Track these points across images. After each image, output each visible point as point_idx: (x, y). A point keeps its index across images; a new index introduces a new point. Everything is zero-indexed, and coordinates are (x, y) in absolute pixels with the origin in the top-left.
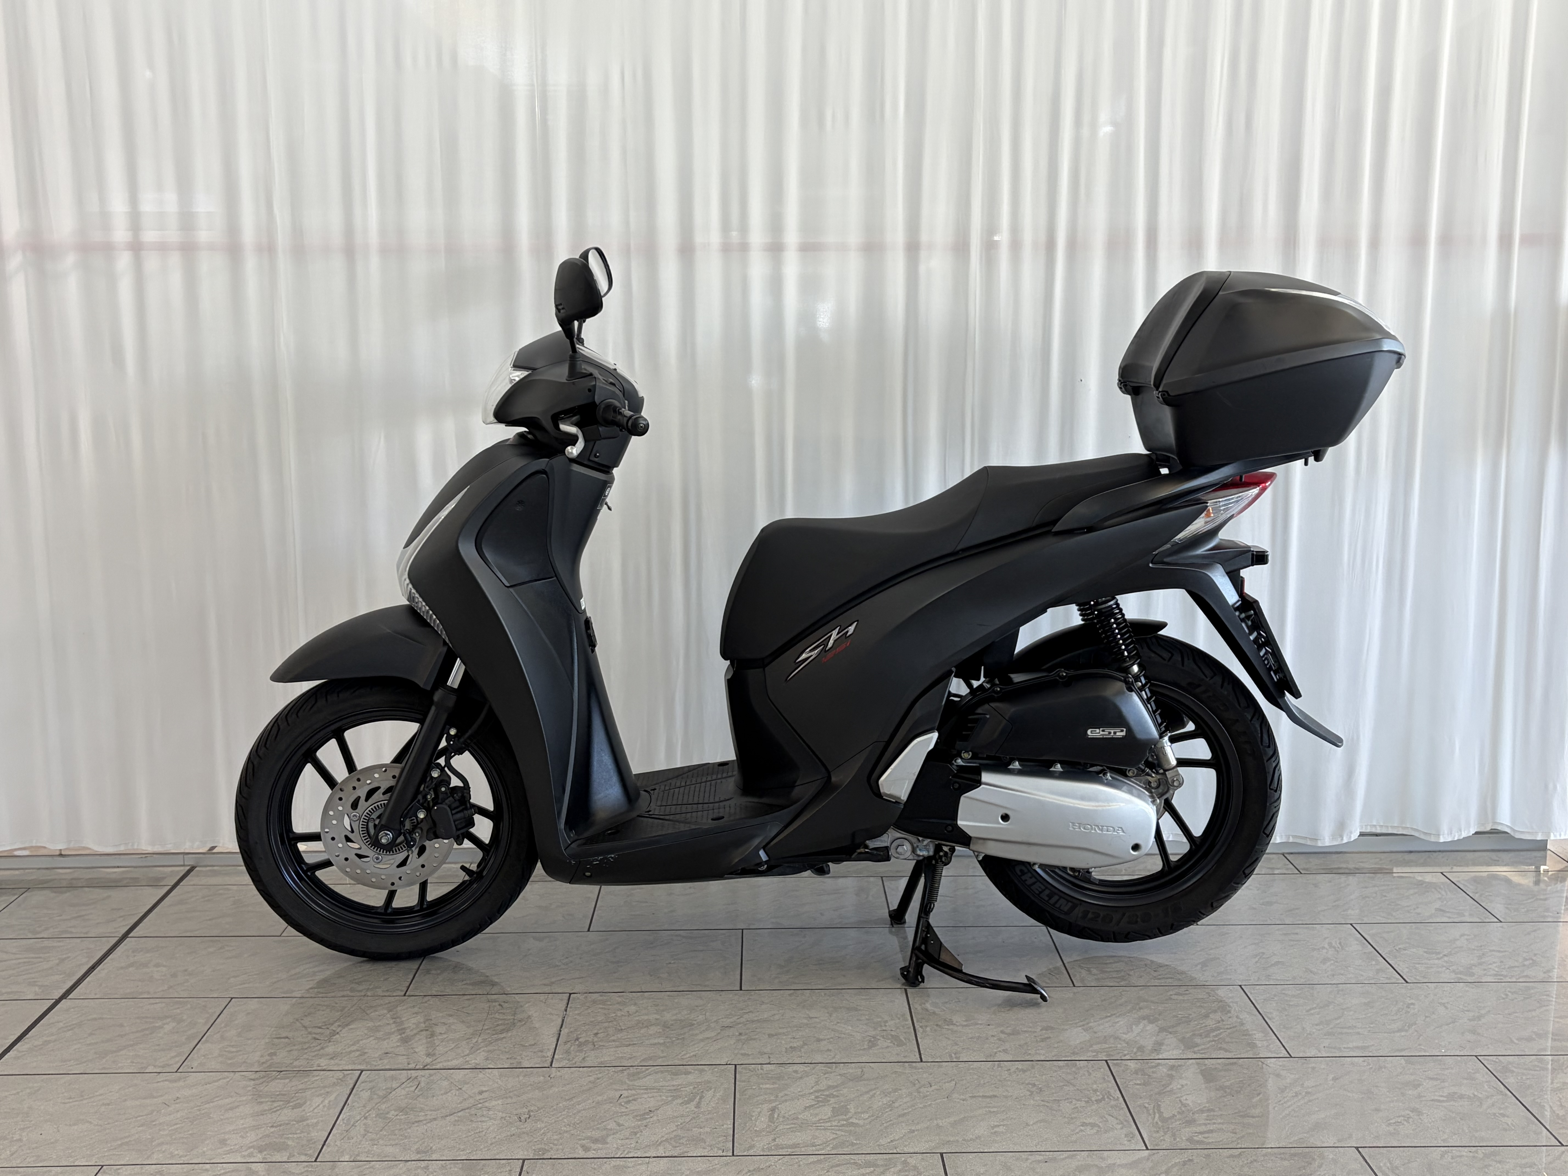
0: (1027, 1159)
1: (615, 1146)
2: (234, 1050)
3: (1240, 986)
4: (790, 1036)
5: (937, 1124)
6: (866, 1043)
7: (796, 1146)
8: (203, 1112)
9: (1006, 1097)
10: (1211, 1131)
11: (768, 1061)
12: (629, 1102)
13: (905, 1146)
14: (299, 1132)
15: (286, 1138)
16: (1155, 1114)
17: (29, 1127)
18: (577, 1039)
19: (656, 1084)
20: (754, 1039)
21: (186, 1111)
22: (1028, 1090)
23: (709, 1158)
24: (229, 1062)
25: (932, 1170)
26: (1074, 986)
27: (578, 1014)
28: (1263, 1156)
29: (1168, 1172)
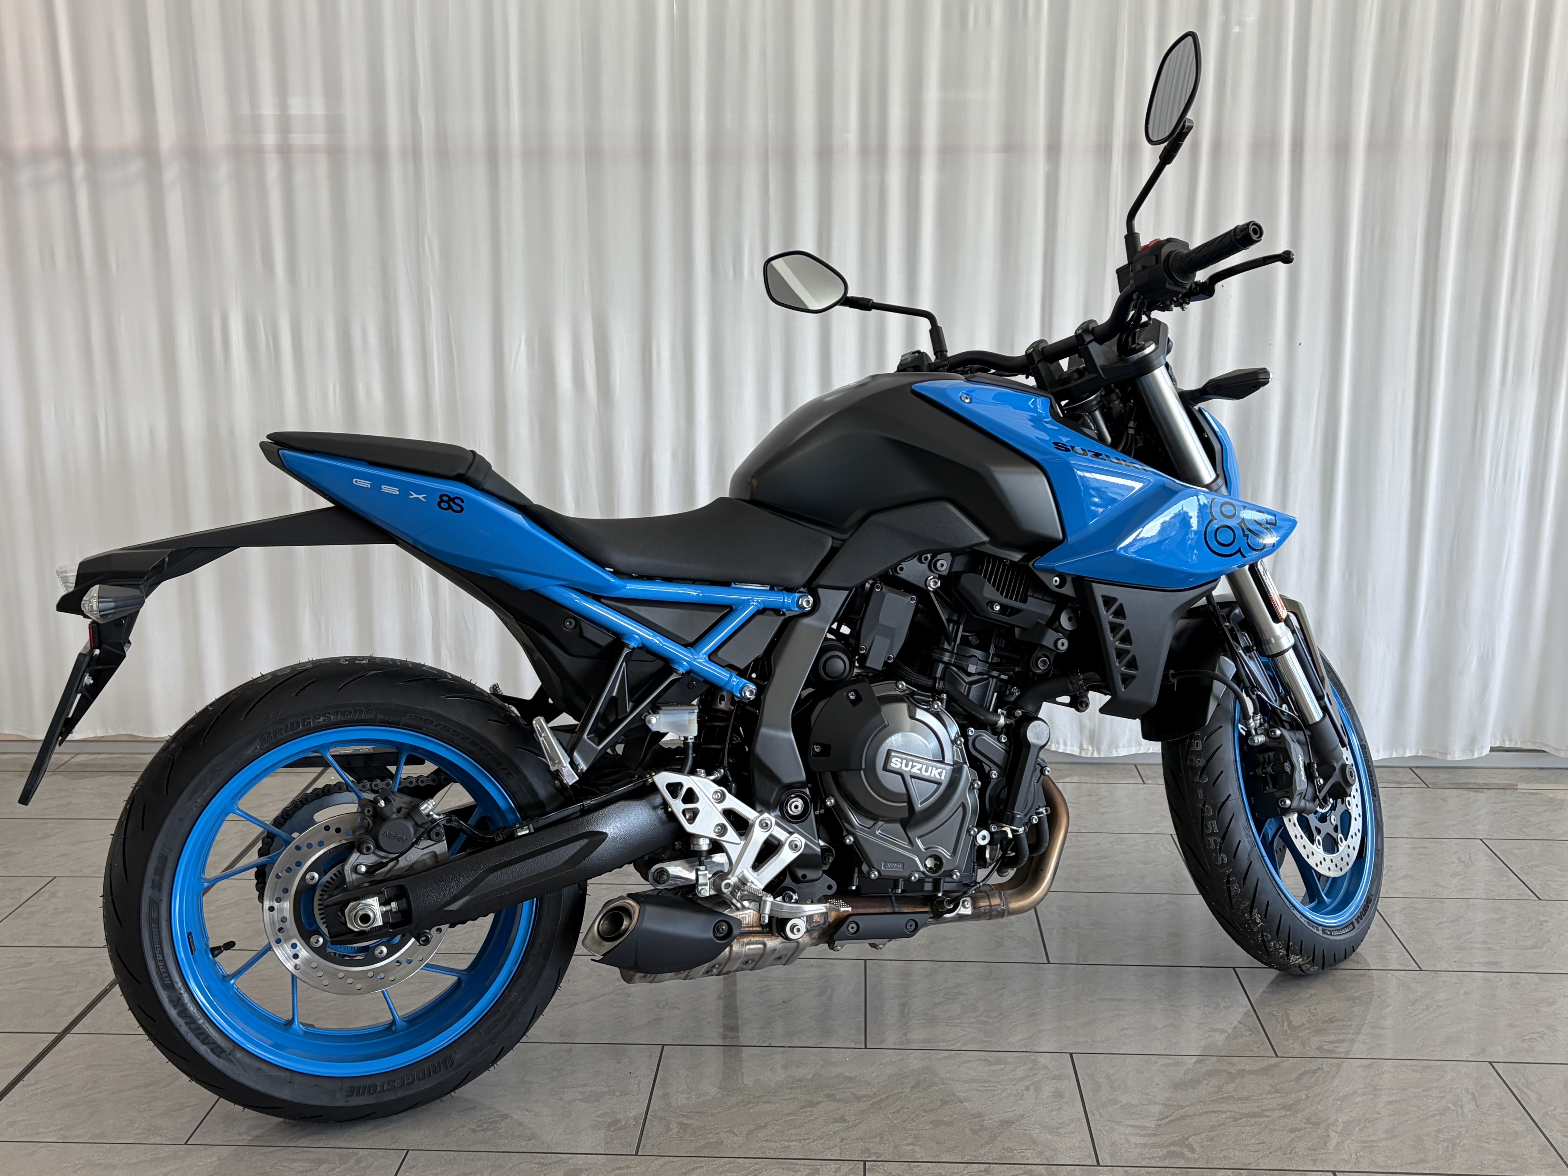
1: (750, 1035)
5: (1066, 1025)
7: (927, 1041)
10: (1341, 1041)
13: (1035, 1045)
16: (1283, 1022)
23: (843, 1050)
25: (1061, 1069)
28: (1394, 1067)
29: (1299, 1079)
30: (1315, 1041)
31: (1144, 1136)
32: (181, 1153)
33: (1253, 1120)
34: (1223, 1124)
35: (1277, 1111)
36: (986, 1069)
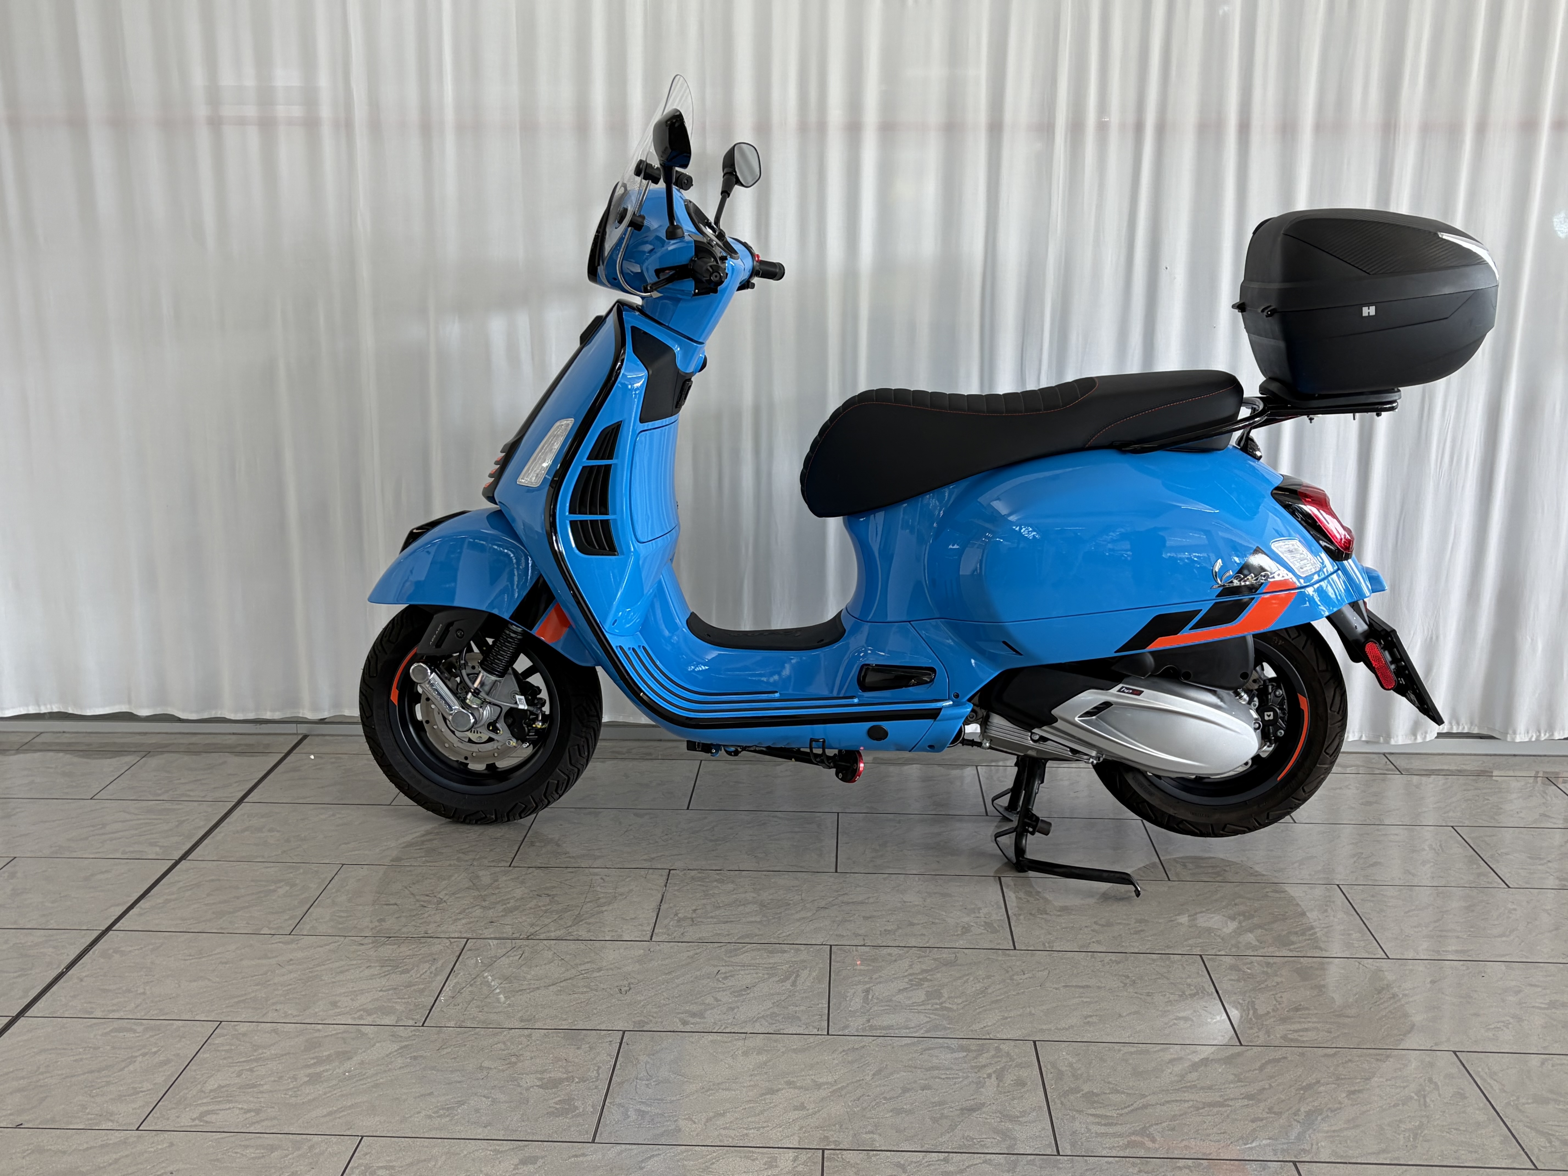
0: (1120, 1050)
1: (713, 1021)
2: (345, 915)
3: (1338, 885)
4: (884, 920)
5: (1030, 1012)
6: (960, 929)
7: (890, 1027)
8: (316, 973)
9: (1099, 987)
10: (1307, 1030)
11: (862, 943)
12: (726, 978)
13: (998, 1032)
14: (406, 996)
15: (394, 1002)
16: (1249, 1010)
17: (152, 981)
18: (676, 915)
19: (753, 962)
20: (848, 921)
21: (299, 973)
22: (1121, 982)
23: (805, 1036)
24: (340, 926)
25: (1024, 1057)
26: (1169, 880)
27: (677, 890)
28: (1359, 1056)
29: (1261, 1068)
30: (1281, 1030)
31: (1105, 1125)
32: (131, 1140)
33: (1215, 1110)
34: (1185, 1113)
35: (1240, 1101)
36: (949, 1056)
